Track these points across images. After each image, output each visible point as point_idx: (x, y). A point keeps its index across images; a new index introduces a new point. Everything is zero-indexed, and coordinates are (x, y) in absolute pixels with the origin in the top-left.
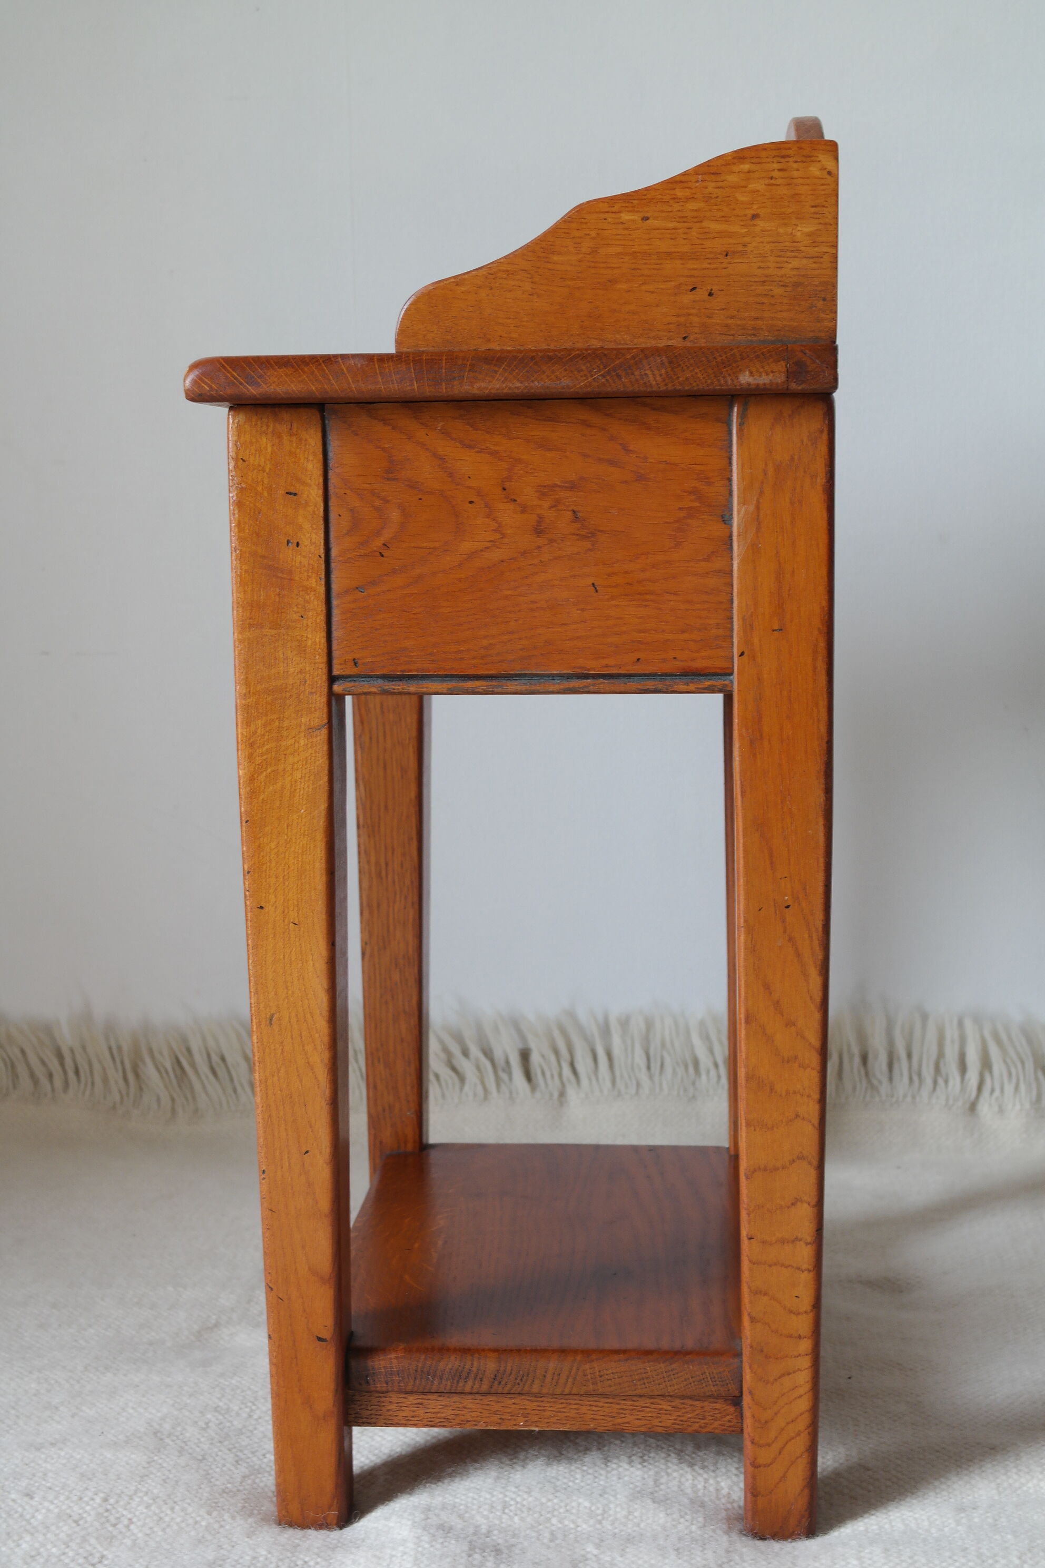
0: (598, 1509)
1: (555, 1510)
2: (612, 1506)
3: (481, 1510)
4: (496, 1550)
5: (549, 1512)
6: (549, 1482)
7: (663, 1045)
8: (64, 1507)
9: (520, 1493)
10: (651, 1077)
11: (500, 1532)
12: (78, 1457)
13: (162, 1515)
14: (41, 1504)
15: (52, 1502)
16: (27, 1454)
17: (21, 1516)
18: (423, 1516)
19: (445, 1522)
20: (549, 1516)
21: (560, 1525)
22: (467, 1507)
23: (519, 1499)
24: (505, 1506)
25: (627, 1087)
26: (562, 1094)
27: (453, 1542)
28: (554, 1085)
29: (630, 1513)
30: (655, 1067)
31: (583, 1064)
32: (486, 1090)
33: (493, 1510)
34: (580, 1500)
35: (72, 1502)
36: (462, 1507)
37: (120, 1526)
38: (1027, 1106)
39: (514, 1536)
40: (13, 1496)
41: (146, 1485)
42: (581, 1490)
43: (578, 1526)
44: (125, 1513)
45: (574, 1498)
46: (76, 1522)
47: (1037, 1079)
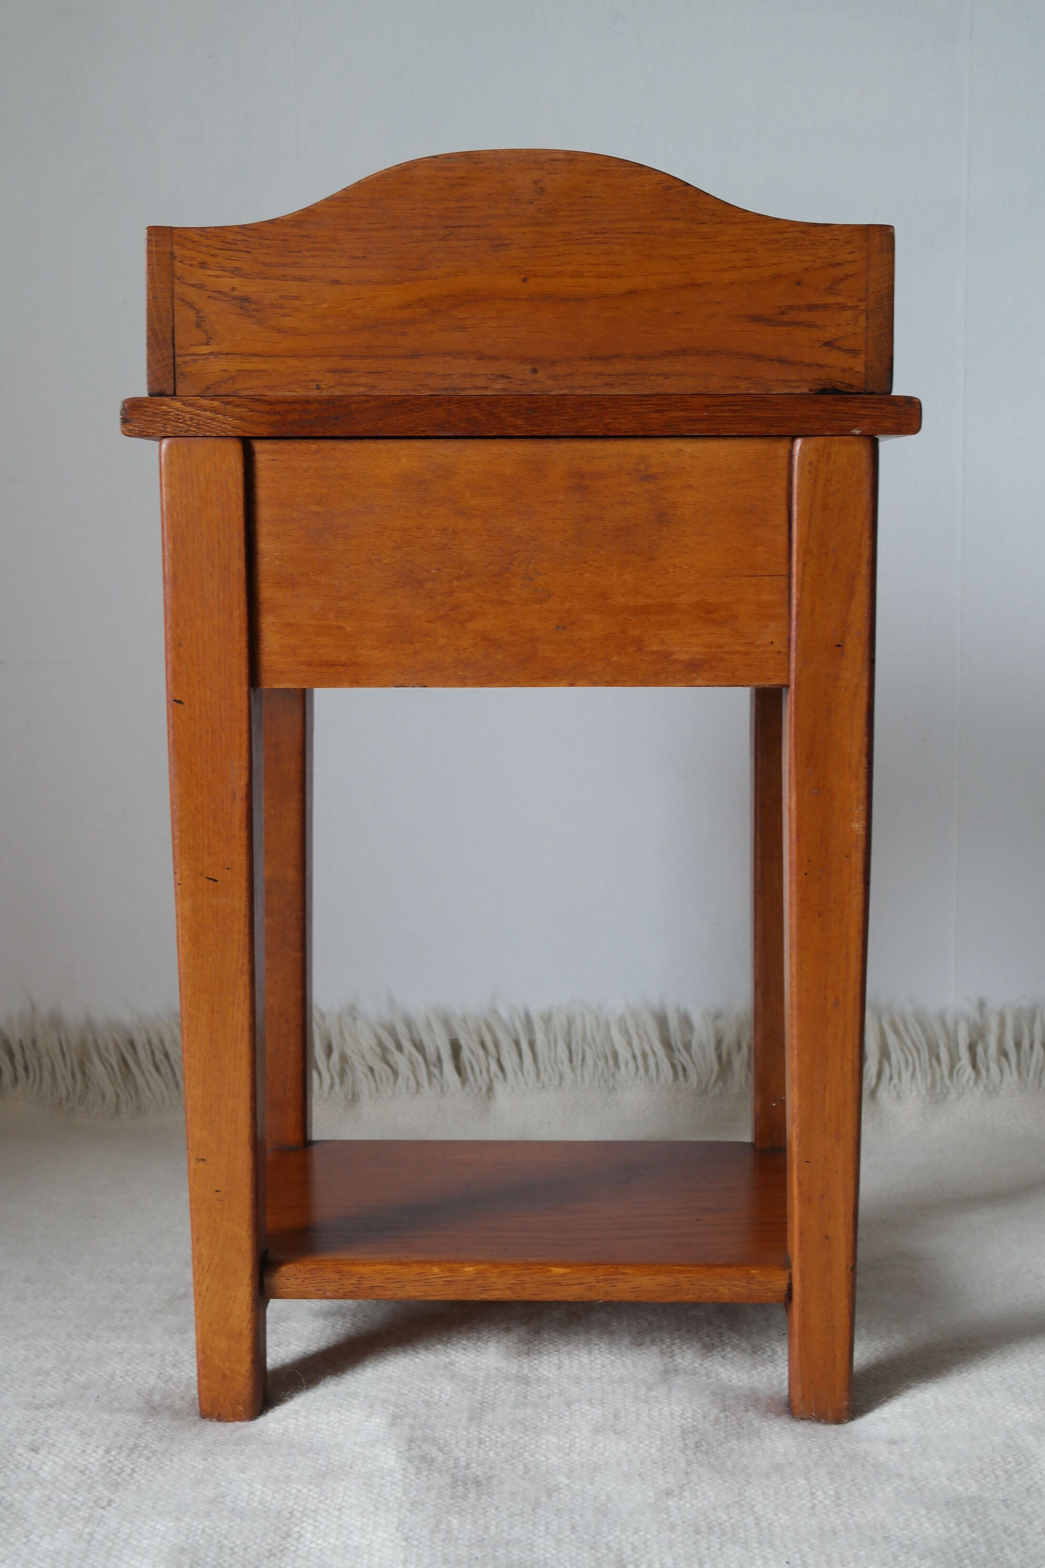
0: (565, 1443)
1: (526, 1446)
2: (577, 1440)
3: (459, 1444)
4: (477, 1482)
5: (521, 1448)
6: (520, 1423)
7: (584, 1039)
8: (69, 1460)
9: (493, 1431)
10: (573, 1070)
11: (478, 1465)
12: (77, 1417)
13: (162, 1465)
14: (47, 1458)
15: (57, 1456)
16: (27, 1413)
17: (29, 1468)
18: (407, 1447)
19: (427, 1454)
20: (521, 1451)
21: (532, 1459)
22: (446, 1441)
23: (492, 1437)
24: (481, 1442)
25: (550, 1079)
26: (490, 1089)
27: (437, 1475)
28: (483, 1080)
29: (594, 1445)
30: (577, 1060)
31: (509, 1059)
32: (418, 1084)
33: (470, 1445)
34: (549, 1438)
35: (76, 1454)
36: (441, 1441)
37: (123, 1475)
38: (924, 1092)
39: (491, 1468)
40: (20, 1450)
41: (144, 1441)
42: (550, 1429)
43: (548, 1459)
44: (127, 1463)
45: (543, 1436)
46: (82, 1472)
47: (931, 1066)
